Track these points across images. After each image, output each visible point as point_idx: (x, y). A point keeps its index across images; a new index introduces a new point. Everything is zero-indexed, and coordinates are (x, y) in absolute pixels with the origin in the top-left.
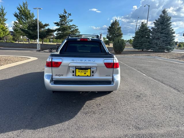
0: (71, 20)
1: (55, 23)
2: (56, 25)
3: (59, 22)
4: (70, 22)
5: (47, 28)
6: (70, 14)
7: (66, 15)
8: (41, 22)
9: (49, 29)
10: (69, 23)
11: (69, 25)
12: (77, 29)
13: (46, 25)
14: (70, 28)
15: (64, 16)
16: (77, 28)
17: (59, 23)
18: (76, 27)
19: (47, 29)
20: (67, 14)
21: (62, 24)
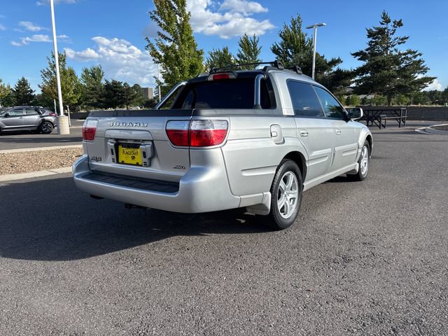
0: (402, 39)
1: (356, 55)
2: (358, 57)
3: (367, 50)
4: (399, 43)
5: (335, 69)
6: (400, 24)
7: (386, 29)
8: (323, 57)
9: (339, 71)
10: (397, 47)
11: (394, 53)
12: (420, 61)
13: (334, 62)
14: (396, 60)
15: (381, 31)
16: (418, 58)
17: (364, 51)
18: (415, 57)
19: (334, 72)
20: (392, 23)
21: (373, 55)
